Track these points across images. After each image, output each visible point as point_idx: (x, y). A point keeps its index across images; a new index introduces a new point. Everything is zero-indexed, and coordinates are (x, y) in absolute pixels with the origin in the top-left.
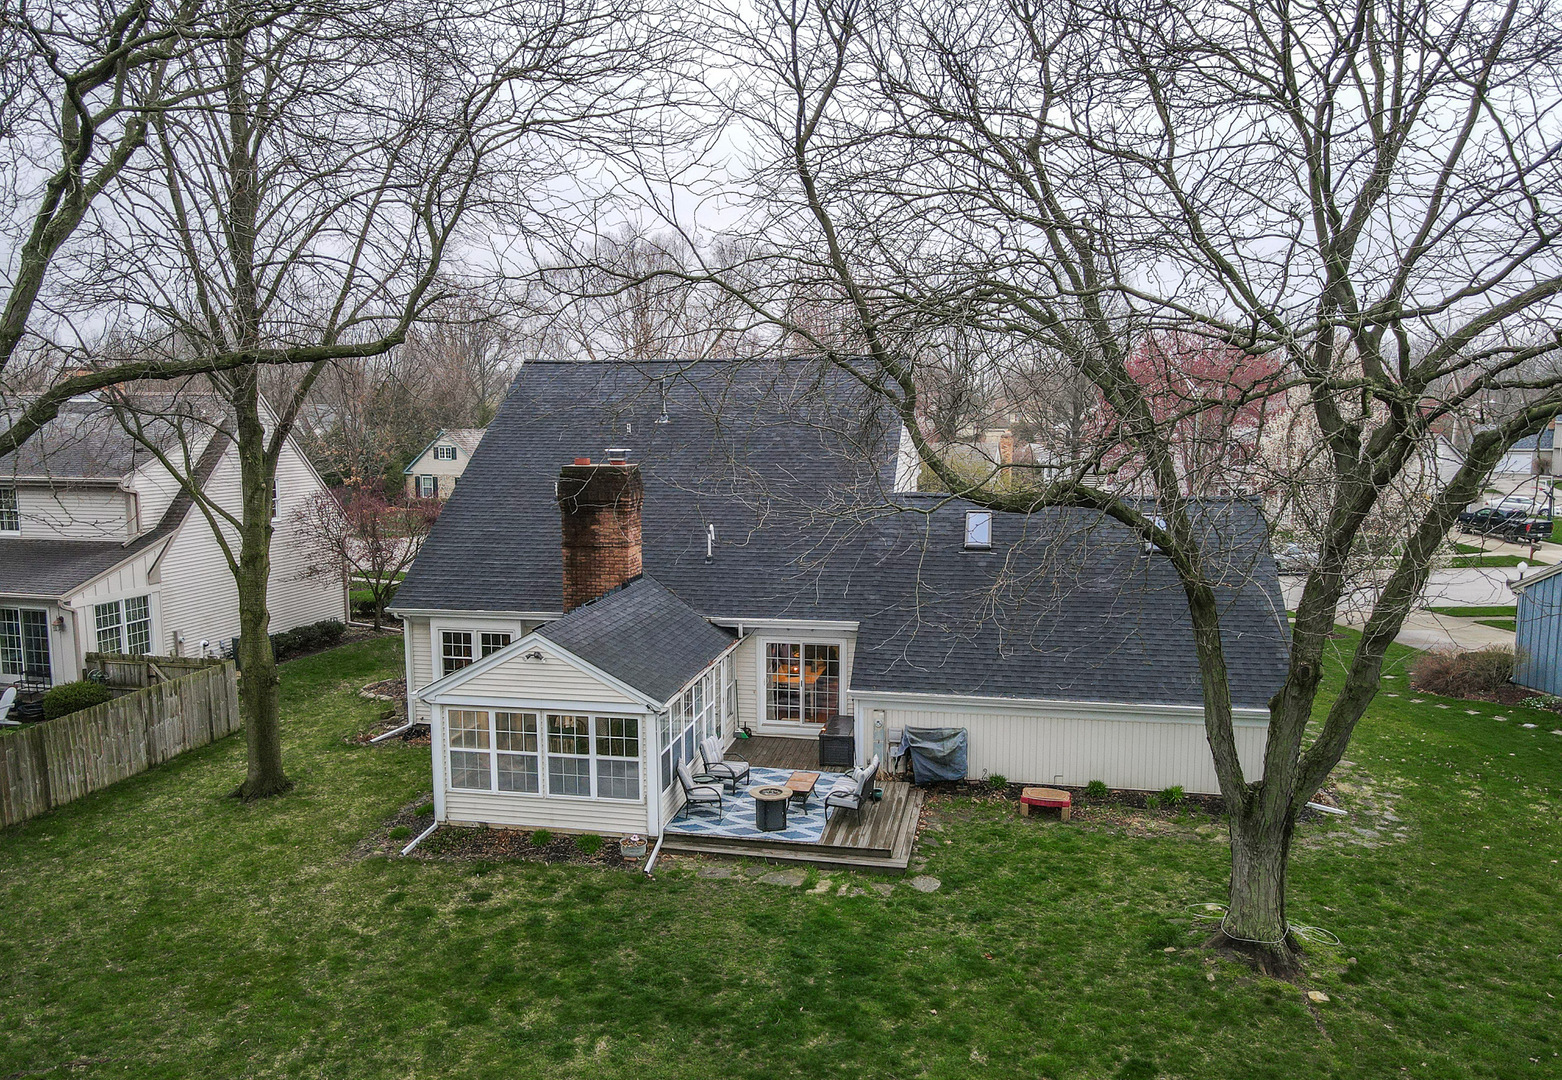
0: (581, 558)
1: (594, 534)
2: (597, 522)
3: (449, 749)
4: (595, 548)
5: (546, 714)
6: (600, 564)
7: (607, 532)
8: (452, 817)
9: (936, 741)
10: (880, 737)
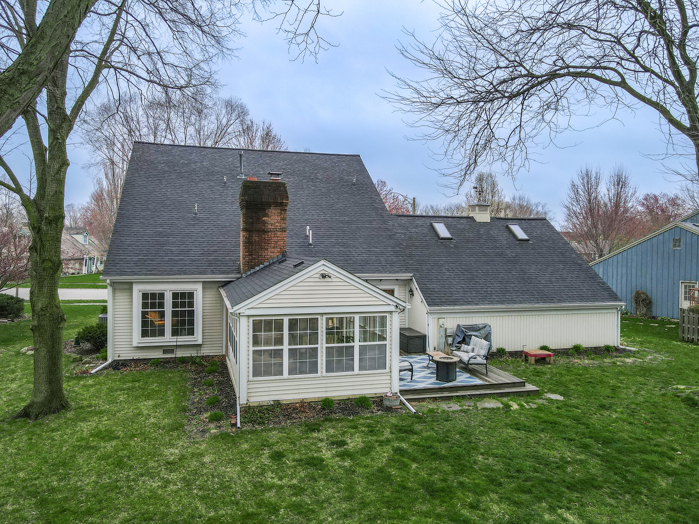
0: (255, 238)
1: (264, 223)
2: (268, 216)
3: (252, 349)
4: (265, 232)
5: (325, 317)
6: (268, 242)
7: (273, 222)
8: (251, 400)
9: (476, 331)
10: (443, 333)
